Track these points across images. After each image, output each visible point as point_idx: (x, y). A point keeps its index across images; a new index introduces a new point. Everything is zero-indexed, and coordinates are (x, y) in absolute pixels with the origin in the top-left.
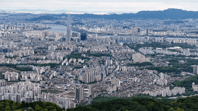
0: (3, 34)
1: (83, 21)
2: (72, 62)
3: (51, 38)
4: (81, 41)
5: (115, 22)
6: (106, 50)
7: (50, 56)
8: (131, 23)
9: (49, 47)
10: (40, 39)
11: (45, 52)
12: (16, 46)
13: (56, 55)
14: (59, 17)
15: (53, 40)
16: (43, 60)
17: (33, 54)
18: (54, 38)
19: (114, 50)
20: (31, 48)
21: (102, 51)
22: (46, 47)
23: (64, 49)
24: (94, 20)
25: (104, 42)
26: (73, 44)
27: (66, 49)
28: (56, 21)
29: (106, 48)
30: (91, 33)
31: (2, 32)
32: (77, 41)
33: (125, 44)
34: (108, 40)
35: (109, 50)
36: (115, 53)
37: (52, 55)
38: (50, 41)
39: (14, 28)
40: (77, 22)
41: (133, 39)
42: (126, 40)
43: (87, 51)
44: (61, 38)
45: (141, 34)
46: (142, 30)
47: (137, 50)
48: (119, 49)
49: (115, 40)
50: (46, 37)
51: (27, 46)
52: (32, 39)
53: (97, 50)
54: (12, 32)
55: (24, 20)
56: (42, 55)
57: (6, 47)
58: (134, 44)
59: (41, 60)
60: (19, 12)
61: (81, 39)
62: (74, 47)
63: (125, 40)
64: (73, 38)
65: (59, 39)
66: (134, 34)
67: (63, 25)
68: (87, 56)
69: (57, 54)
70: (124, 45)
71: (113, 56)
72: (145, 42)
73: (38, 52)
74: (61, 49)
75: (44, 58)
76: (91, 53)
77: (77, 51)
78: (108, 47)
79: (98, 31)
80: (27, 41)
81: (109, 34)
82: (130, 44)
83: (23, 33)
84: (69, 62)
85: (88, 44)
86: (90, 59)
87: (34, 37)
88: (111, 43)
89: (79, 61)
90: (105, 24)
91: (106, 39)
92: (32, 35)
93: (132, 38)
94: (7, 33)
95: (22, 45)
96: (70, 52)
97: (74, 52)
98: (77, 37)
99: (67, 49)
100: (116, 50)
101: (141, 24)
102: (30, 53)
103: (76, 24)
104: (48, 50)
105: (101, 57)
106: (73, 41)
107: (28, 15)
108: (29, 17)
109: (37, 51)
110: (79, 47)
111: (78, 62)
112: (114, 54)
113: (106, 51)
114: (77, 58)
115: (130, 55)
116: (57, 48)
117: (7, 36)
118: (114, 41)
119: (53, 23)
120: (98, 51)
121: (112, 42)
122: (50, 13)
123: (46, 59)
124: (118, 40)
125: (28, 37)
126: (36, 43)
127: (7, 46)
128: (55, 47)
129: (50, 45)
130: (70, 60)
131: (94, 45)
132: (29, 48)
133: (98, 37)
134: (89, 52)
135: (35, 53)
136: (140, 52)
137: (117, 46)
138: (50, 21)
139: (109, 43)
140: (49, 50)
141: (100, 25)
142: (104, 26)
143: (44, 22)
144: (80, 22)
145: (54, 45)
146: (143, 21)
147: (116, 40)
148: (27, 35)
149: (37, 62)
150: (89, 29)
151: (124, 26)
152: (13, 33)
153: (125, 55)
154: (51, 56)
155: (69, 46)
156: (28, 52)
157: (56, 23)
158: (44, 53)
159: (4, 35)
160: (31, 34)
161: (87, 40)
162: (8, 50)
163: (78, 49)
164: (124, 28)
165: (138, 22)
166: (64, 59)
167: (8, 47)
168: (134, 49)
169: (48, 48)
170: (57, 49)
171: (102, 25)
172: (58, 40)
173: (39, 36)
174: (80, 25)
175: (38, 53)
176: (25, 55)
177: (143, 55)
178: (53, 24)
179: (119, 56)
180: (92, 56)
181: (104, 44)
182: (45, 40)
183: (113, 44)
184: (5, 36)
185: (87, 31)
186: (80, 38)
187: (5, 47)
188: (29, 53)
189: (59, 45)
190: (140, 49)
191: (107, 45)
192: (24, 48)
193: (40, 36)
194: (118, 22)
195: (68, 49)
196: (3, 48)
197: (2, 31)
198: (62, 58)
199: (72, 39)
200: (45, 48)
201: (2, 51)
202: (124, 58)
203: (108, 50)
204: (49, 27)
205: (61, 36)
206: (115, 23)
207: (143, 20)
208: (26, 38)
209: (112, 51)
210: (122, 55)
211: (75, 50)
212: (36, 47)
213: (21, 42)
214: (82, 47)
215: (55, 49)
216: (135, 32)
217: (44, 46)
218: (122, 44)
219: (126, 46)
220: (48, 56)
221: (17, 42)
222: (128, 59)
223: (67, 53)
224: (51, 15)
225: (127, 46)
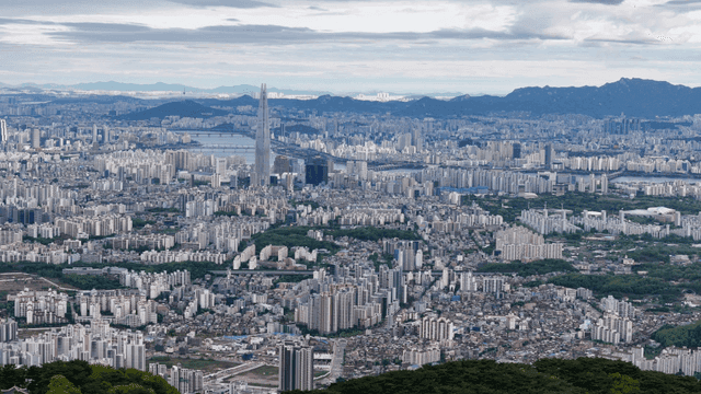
0: (24, 162)
1: (316, 121)
2: (271, 258)
3: (198, 177)
4: (308, 188)
5: (431, 124)
6: (399, 217)
7: (191, 235)
8: (489, 127)
9: (188, 205)
10: (156, 181)
11: (172, 223)
12: (68, 202)
13: (214, 233)
14: (229, 108)
15: (206, 184)
16: (163, 248)
17: (130, 228)
18: (207, 177)
19: (430, 219)
20: (122, 208)
21: (382, 222)
22: (177, 206)
23: (242, 212)
24: (353, 117)
25: (391, 190)
26: (275, 195)
27: (250, 215)
28: (218, 121)
29: (399, 211)
30: (343, 161)
31: (21, 154)
32: (291, 188)
33: (466, 197)
34: (405, 182)
35: (411, 216)
36: (430, 226)
37: (198, 231)
38: (193, 186)
39: (65, 143)
40: (294, 123)
41: (497, 178)
42: (470, 184)
43: (330, 222)
44: (233, 177)
45: (524, 166)
46: (528, 152)
47: (511, 218)
48: (446, 213)
49: (431, 184)
50: (182, 173)
51: (107, 203)
52: (129, 179)
53: (366, 216)
54: (57, 157)
55: (105, 116)
56: (162, 232)
57: (31, 203)
58: (502, 197)
59: (156, 249)
60: (91, 92)
61: (309, 181)
62: (279, 207)
63: (467, 183)
64: (277, 175)
65: (228, 180)
66: (500, 163)
67: (244, 133)
68: (329, 239)
69: (217, 227)
70: (465, 200)
71: (426, 237)
72: (542, 191)
73: (147, 222)
74: (232, 213)
75: (169, 241)
76: (342, 227)
77: (291, 218)
78: (404, 208)
79: (370, 154)
80: (111, 187)
81: (409, 166)
82: (487, 196)
83: (98, 157)
84: (262, 258)
85: (331, 196)
86: (338, 248)
87: (135, 171)
88: (417, 194)
89: (297, 256)
90: (393, 130)
91: (399, 178)
92: (131, 166)
93: (494, 178)
94: (41, 159)
95: (88, 198)
96: (266, 225)
97: (279, 222)
98: (291, 171)
99: (253, 213)
100: (437, 218)
101: (521, 131)
102: (119, 226)
103: (290, 129)
104: (184, 215)
105: (380, 241)
106: (276, 188)
107: (120, 102)
108: (121, 108)
109: (144, 218)
110: (301, 207)
111: (293, 257)
112: (428, 230)
113: (398, 221)
114: (290, 245)
115: (489, 234)
116: (216, 210)
117: (40, 168)
118: (429, 188)
119: (209, 127)
120: (368, 222)
121: (421, 190)
122: (198, 96)
123: (176, 247)
124: (442, 183)
125: (115, 171)
126: (144, 193)
127: (35, 201)
128: (211, 207)
129: (192, 197)
130: (263, 250)
131: (355, 201)
132: (115, 210)
133: (369, 176)
134: (334, 223)
135: (138, 225)
136: (525, 226)
137: (439, 206)
138: (198, 122)
139: (411, 194)
140: (188, 214)
141: (377, 134)
142: (390, 136)
143: (175, 124)
144: (303, 123)
145: (206, 199)
146: (532, 122)
147: (436, 184)
148: (111, 164)
149: (143, 257)
150: (335, 148)
151: (462, 137)
152: (61, 158)
153: (470, 234)
154: (195, 235)
155: (262, 203)
156: (108, 221)
157: (219, 127)
158: (171, 227)
159: (29, 165)
160: (127, 163)
161: (330, 182)
162: (37, 216)
163: (294, 212)
164: (462, 144)
165: (511, 127)
166: (242, 247)
167: (39, 205)
168: (503, 214)
169: (184, 208)
170: (217, 214)
171: (384, 134)
172: (222, 184)
173: (154, 167)
174: (306, 135)
175: (148, 225)
176: (98, 234)
177: (536, 235)
178: (206, 130)
179: (447, 239)
180: (346, 238)
181: (391, 196)
182: (177, 182)
183: (423, 198)
184: (33, 170)
185: (329, 154)
186: (303, 178)
187: (25, 205)
188: (111, 226)
189: (225, 198)
190: (524, 212)
191: (403, 201)
192: (97, 209)
193: (158, 167)
194: (439, 123)
195: (259, 213)
196: (19, 208)
197: (24, 151)
198: (233, 244)
199: (273, 181)
200: (175, 210)
201: (16, 217)
202: (466, 247)
203: (406, 219)
204: (192, 142)
205: (235, 167)
206: (431, 129)
207: (529, 119)
208: (107, 174)
209: (421, 220)
210: (457, 233)
211: (283, 218)
212: (140, 207)
213: (88, 189)
214: (310, 208)
215: (209, 212)
216: (502, 159)
217: (171, 202)
218: (456, 196)
219: (470, 204)
220: (182, 235)
221: (72, 188)
222: (480, 248)
223: (255, 227)
224: (200, 100)
225: (475, 206)
